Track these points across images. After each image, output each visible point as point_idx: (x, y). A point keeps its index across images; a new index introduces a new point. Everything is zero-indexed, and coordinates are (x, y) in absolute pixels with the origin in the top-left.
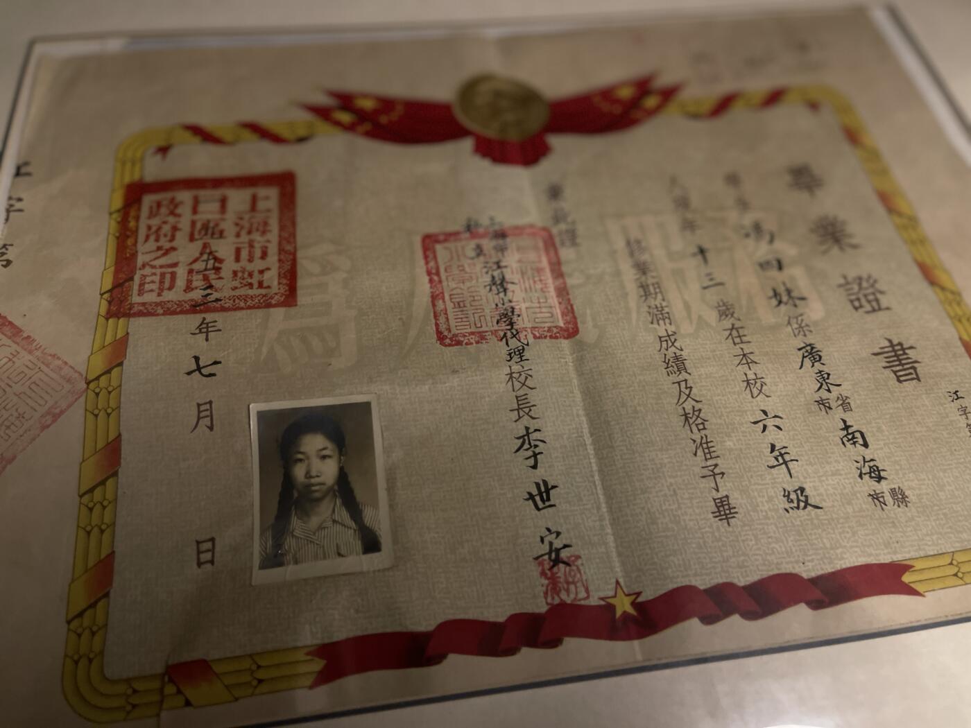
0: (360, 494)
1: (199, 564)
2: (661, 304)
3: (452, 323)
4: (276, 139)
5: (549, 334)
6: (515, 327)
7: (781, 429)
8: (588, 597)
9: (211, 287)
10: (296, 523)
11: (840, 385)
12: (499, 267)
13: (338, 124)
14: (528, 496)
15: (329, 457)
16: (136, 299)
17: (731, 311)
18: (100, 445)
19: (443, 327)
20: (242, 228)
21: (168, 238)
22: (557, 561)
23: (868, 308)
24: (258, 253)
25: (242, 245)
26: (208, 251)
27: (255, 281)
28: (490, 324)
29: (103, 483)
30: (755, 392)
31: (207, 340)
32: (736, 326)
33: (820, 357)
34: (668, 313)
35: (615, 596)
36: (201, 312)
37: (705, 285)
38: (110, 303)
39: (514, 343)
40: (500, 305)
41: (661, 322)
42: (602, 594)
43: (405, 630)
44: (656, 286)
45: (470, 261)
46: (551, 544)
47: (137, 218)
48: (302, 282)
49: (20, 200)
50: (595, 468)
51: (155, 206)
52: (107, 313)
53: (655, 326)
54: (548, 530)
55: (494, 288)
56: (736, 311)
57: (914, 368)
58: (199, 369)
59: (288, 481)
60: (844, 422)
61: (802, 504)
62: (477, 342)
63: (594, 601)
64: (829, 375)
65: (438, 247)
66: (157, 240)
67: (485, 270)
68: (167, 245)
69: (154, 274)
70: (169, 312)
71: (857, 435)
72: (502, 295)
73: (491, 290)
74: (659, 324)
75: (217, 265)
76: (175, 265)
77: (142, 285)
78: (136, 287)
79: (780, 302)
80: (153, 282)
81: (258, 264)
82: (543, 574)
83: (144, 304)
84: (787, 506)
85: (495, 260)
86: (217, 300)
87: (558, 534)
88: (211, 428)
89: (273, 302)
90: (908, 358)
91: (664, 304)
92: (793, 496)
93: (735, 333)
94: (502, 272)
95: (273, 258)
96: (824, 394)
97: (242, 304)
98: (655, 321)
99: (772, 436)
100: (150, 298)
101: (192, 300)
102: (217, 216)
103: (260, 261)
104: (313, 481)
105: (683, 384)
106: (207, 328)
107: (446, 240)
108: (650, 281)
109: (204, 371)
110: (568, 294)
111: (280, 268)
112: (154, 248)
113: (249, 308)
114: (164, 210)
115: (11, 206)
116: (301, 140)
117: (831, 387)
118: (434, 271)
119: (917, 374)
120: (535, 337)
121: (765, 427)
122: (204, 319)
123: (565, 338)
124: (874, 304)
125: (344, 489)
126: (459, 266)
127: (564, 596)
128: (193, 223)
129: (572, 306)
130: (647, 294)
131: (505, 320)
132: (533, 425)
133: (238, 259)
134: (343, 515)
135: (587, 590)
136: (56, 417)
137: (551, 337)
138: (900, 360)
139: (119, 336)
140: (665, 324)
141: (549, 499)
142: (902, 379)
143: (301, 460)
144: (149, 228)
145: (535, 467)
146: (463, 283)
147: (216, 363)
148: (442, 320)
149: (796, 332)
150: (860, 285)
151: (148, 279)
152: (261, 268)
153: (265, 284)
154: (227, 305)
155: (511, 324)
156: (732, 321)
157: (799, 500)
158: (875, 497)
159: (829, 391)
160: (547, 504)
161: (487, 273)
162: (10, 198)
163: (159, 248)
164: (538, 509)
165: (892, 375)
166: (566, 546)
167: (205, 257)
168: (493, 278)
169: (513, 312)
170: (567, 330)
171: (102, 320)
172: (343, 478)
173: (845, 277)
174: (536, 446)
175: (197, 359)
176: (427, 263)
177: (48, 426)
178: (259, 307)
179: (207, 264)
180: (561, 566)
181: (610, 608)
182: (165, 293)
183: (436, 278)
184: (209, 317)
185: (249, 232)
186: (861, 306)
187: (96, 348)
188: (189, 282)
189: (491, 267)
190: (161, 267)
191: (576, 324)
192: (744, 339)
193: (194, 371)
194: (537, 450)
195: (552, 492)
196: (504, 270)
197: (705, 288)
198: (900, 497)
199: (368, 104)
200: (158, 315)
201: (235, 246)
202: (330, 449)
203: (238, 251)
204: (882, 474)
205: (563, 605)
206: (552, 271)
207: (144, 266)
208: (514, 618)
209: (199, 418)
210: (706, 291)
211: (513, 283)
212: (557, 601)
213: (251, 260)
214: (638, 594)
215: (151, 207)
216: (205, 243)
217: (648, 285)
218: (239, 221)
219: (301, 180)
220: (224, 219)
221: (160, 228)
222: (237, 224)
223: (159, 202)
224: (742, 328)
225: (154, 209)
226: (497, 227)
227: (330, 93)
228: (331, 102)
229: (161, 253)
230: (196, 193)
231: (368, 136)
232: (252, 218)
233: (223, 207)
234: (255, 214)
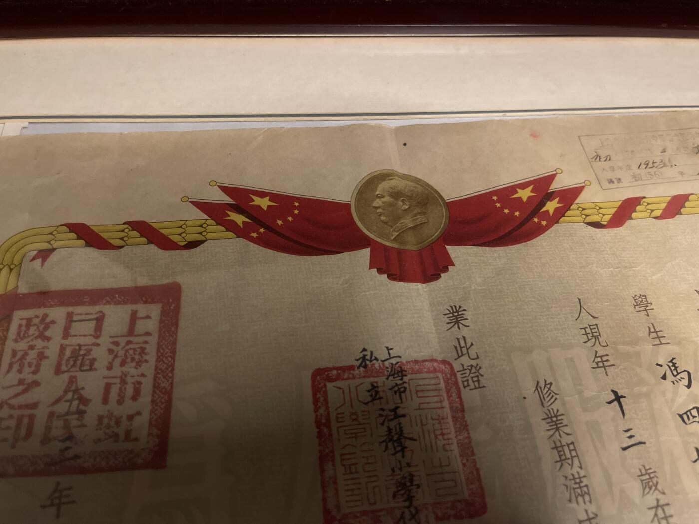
2: (578, 473)
4: (165, 243)
5: (453, 512)
6: (415, 503)
9: (70, 437)
12: (397, 416)
13: (231, 226)
17: (654, 480)
19: (331, 504)
20: (116, 356)
21: (33, 368)
24: (130, 391)
25: (113, 381)
26: (73, 388)
27: (121, 431)
28: (385, 499)
31: (58, 516)
32: (661, 502)
34: (586, 486)
36: (56, 473)
37: (625, 445)
40: (398, 471)
41: (580, 499)
44: (572, 447)
45: (364, 408)
47: (4, 340)
51: (24, 323)
53: (574, 505)
55: (390, 445)
56: (659, 481)
65: (329, 386)
66: (20, 371)
67: (381, 420)
68: (29, 377)
69: (11, 417)
70: (21, 472)
72: (399, 455)
73: (387, 447)
74: (577, 503)
75: (82, 407)
76: (34, 406)
81: (128, 408)
85: (392, 407)
86: (76, 457)
89: (140, 461)
91: (582, 473)
93: (660, 513)
94: (400, 424)
95: (146, 398)
97: (104, 464)
98: (573, 498)
100: (3, 450)
101: (48, 456)
102: (90, 340)
103: (131, 401)
106: (61, 497)
107: (338, 378)
108: (566, 439)
110: (473, 454)
111: (152, 412)
112: (16, 382)
113: (111, 469)
114: (33, 330)
118: (323, 421)
120: (437, 518)
123: (472, 515)
128: (63, 349)
129: (478, 470)
130: (562, 460)
131: (402, 492)
133: (106, 400)
137: (455, 516)
140: (585, 502)
144: (15, 353)
146: (356, 437)
148: (330, 492)
151: (4, 424)
152: (131, 412)
153: (133, 435)
154: (86, 465)
155: (410, 498)
156: (657, 495)
161: (383, 424)
163: (21, 382)
167: (70, 396)
168: (390, 430)
169: (412, 481)
170: (473, 505)
178: (122, 469)
179: (70, 406)
182: (20, 444)
183: (325, 430)
184: (65, 481)
185: (123, 364)
188: (48, 429)
189: (387, 416)
190: (21, 407)
191: (483, 496)
196: (402, 419)
197: (624, 449)
199: (264, 203)
200: (7, 476)
201: (106, 381)
206: (455, 419)
210: (626, 452)
211: (412, 439)
213: (120, 402)
215: (20, 326)
216: (71, 377)
217: (562, 446)
218: (114, 348)
219: (186, 296)
220: (98, 345)
221: (26, 354)
222: (111, 351)
223: (29, 321)
224: (668, 504)
225: (24, 329)
226: (394, 361)
227: (226, 190)
228: (226, 199)
229: (22, 388)
230: (70, 309)
231: (262, 241)
232: (129, 343)
233: (98, 329)
234: (131, 339)
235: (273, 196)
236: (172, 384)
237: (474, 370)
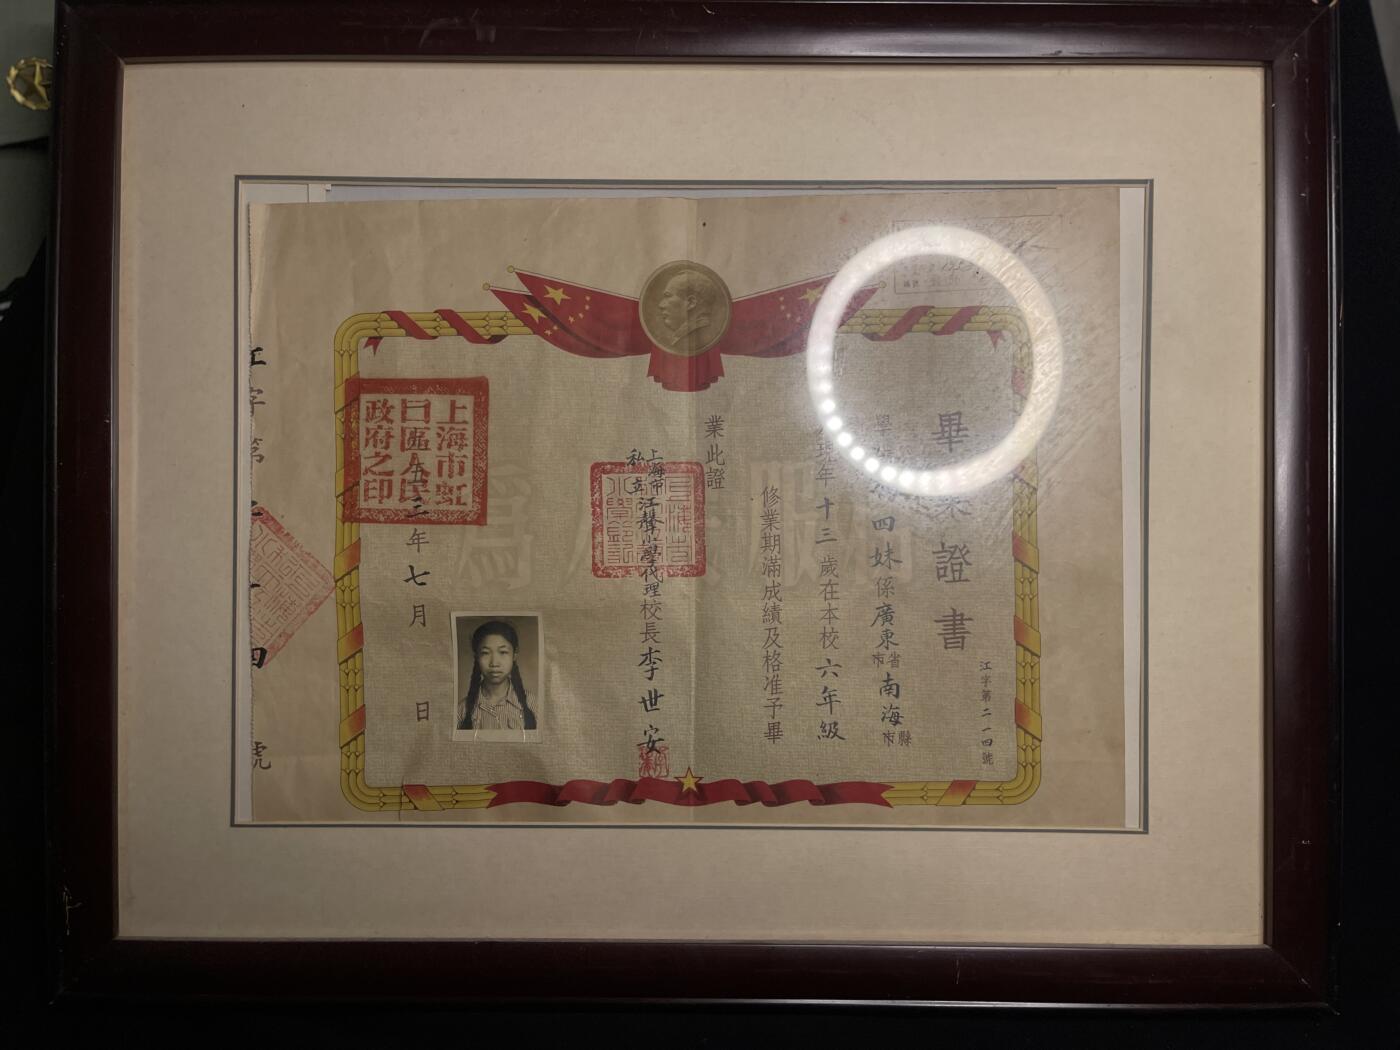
0: (526, 684)
1: (419, 719)
2: (776, 557)
3: (606, 554)
4: (474, 337)
5: (681, 572)
6: (655, 565)
7: (837, 675)
8: (666, 776)
9: (419, 499)
10: (481, 698)
11: (896, 644)
12: (652, 504)
13: (527, 320)
14: (641, 700)
15: (506, 653)
16: (363, 504)
17: (833, 567)
18: (349, 629)
19: (597, 560)
20: (443, 439)
21: (384, 444)
22: (652, 749)
23: (950, 578)
24: (456, 468)
25: (444, 459)
26: (416, 462)
27: (454, 498)
28: (635, 560)
29: (353, 656)
30: (827, 643)
31: (419, 551)
32: (832, 582)
33: (892, 617)
34: (779, 566)
35: (685, 777)
36: (413, 522)
37: (819, 540)
38: (344, 506)
39: (652, 580)
40: (646, 543)
41: (771, 574)
42: (677, 775)
43: (545, 782)
44: (777, 538)
45: (629, 496)
46: (651, 736)
47: (358, 418)
48: (491, 502)
49: (260, 392)
50: (693, 685)
51: (370, 405)
52: (343, 516)
53: (766, 577)
54: (651, 726)
55: (644, 524)
56: (837, 567)
57: (963, 638)
58: (414, 577)
59: (477, 669)
60: (888, 675)
61: (832, 734)
62: (623, 576)
63: (671, 779)
64: (892, 634)
65: (604, 476)
66: (375, 446)
67: (640, 506)
68: (384, 452)
69: (375, 480)
70: (389, 521)
71: (894, 687)
72: (650, 532)
73: (641, 526)
74: (769, 575)
75: (424, 477)
76: (390, 473)
77: (366, 490)
78: (362, 492)
79: (878, 562)
80: (374, 488)
81: (456, 481)
82: (641, 756)
83: (369, 510)
84: (821, 734)
85: (650, 497)
86: (425, 512)
87: (657, 730)
88: (424, 624)
89: (469, 519)
90: (963, 628)
91: (779, 556)
92: (827, 728)
93: (829, 589)
94: (654, 510)
95: (468, 474)
96: (882, 650)
97: (445, 519)
98: (767, 573)
99: (830, 681)
100: (374, 504)
101: (405, 510)
102: (422, 425)
103: (458, 477)
104: (495, 669)
105: (772, 632)
106: (419, 539)
107: (611, 471)
108: (775, 532)
109: (419, 580)
110: (704, 535)
111: (474, 485)
112: (373, 452)
113: (451, 523)
114: (378, 412)
115: (254, 398)
116: (496, 339)
117: (890, 645)
118: (597, 503)
119: (963, 643)
120: (670, 575)
121: (825, 673)
122: (416, 530)
123: (694, 575)
124: (957, 575)
125: (515, 678)
126: (619, 500)
127: (652, 772)
128: (403, 431)
129: (705, 548)
130: (767, 546)
131: (648, 557)
132: (655, 647)
133: (440, 474)
134: (514, 698)
135: (668, 771)
136: (318, 606)
137: (682, 575)
138: (954, 629)
139: (353, 541)
140: (774, 576)
141: (656, 704)
142: (949, 646)
143: (486, 653)
144: (368, 431)
145: (650, 679)
146: (620, 517)
147: (426, 573)
148: (598, 553)
149: (881, 592)
150: (953, 553)
151: (371, 485)
152: (459, 484)
153: (462, 501)
154: (433, 518)
155: (653, 561)
156: (832, 577)
157: (830, 731)
158: (887, 736)
159: (887, 648)
160: (654, 707)
161: (641, 509)
162: (252, 390)
163: (377, 454)
164: (647, 711)
165: (943, 641)
166: (660, 740)
167: (414, 468)
168: (645, 514)
169: (656, 550)
170: (697, 568)
171: (340, 523)
172: (515, 670)
173: (943, 545)
174: (654, 663)
175: (412, 568)
176: (592, 495)
177: (312, 613)
178: (457, 523)
179: (416, 476)
180: (655, 752)
181: (680, 785)
182: (385, 500)
183: (598, 510)
184: (421, 528)
185: (449, 446)
186: (945, 576)
187: (338, 552)
188: (403, 491)
189: (645, 504)
190: (380, 474)
191: (704, 566)
192: (835, 595)
193: (409, 579)
194: (655, 666)
195: (659, 699)
196: (656, 507)
197: (818, 542)
198: (905, 738)
199: (558, 295)
200: (380, 522)
201: (438, 458)
202: (508, 647)
203: (440, 464)
204: (900, 719)
205: (650, 778)
206: (697, 509)
207: (366, 471)
208: (617, 781)
209: (415, 617)
210: (819, 546)
211: (660, 522)
212: (647, 775)
213: (450, 476)
214: (701, 778)
215: (368, 408)
216: (414, 454)
217: (770, 537)
218: (441, 432)
219: (493, 389)
220: (428, 429)
221: (377, 432)
222: (439, 435)
223: (374, 404)
224: (837, 584)
225: (371, 410)
226: (657, 461)
227: (524, 278)
228: (524, 290)
229: (378, 459)
230: (404, 396)
231: (555, 340)
232: (452, 429)
233: (427, 414)
234: (454, 425)
235: (568, 289)
236: (487, 465)
237: (718, 473)
